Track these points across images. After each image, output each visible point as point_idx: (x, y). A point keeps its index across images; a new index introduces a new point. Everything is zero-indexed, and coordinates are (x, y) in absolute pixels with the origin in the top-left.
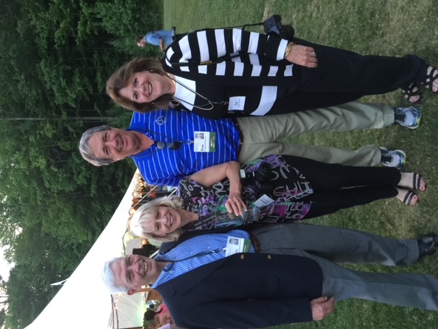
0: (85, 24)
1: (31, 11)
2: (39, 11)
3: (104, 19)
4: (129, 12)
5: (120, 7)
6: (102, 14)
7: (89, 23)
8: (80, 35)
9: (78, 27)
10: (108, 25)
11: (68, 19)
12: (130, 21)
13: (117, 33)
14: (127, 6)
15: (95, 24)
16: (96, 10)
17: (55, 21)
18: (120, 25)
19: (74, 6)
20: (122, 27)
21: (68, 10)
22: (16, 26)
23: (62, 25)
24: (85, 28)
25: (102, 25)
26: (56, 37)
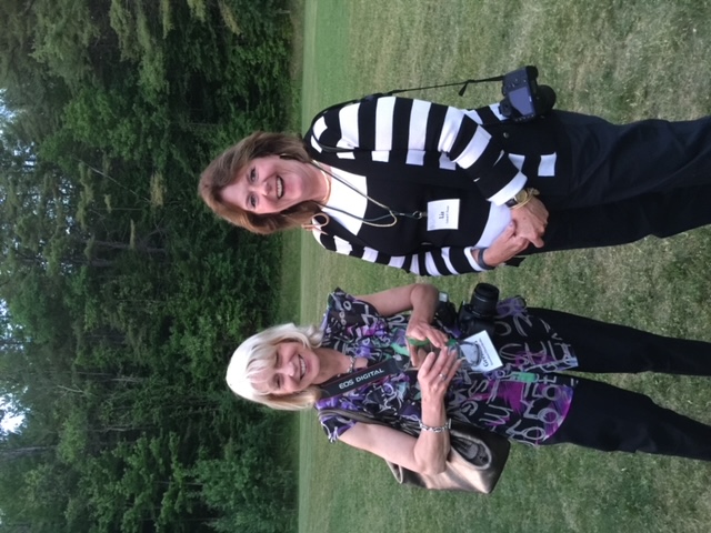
0: (174, 496)
1: (94, 483)
2: (107, 481)
3: (205, 485)
4: (246, 470)
5: (233, 463)
6: (203, 477)
7: (180, 493)
8: (163, 515)
9: (163, 502)
10: (211, 495)
11: (149, 491)
12: (246, 484)
13: (224, 506)
14: (244, 461)
15: (191, 495)
16: (195, 472)
17: (128, 495)
18: (230, 493)
19: (162, 470)
20: (232, 496)
21: (151, 476)
22: (64, 508)
23: (137, 501)
24: (174, 503)
25: (202, 494)
26: (125, 522)
